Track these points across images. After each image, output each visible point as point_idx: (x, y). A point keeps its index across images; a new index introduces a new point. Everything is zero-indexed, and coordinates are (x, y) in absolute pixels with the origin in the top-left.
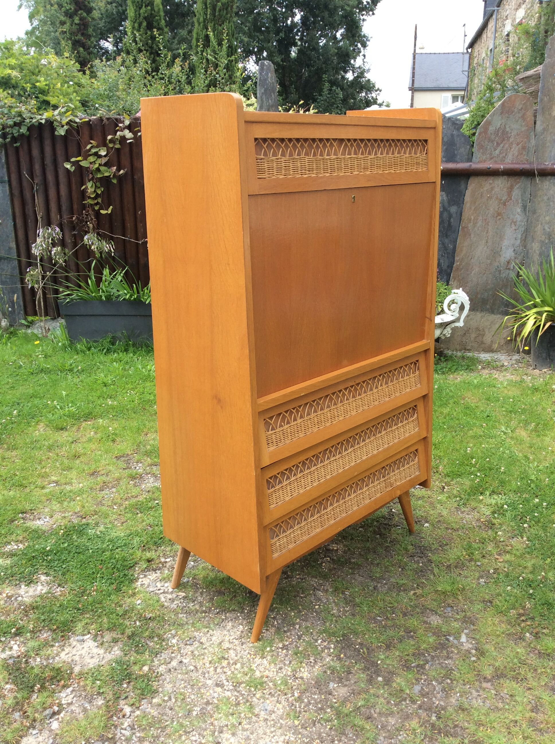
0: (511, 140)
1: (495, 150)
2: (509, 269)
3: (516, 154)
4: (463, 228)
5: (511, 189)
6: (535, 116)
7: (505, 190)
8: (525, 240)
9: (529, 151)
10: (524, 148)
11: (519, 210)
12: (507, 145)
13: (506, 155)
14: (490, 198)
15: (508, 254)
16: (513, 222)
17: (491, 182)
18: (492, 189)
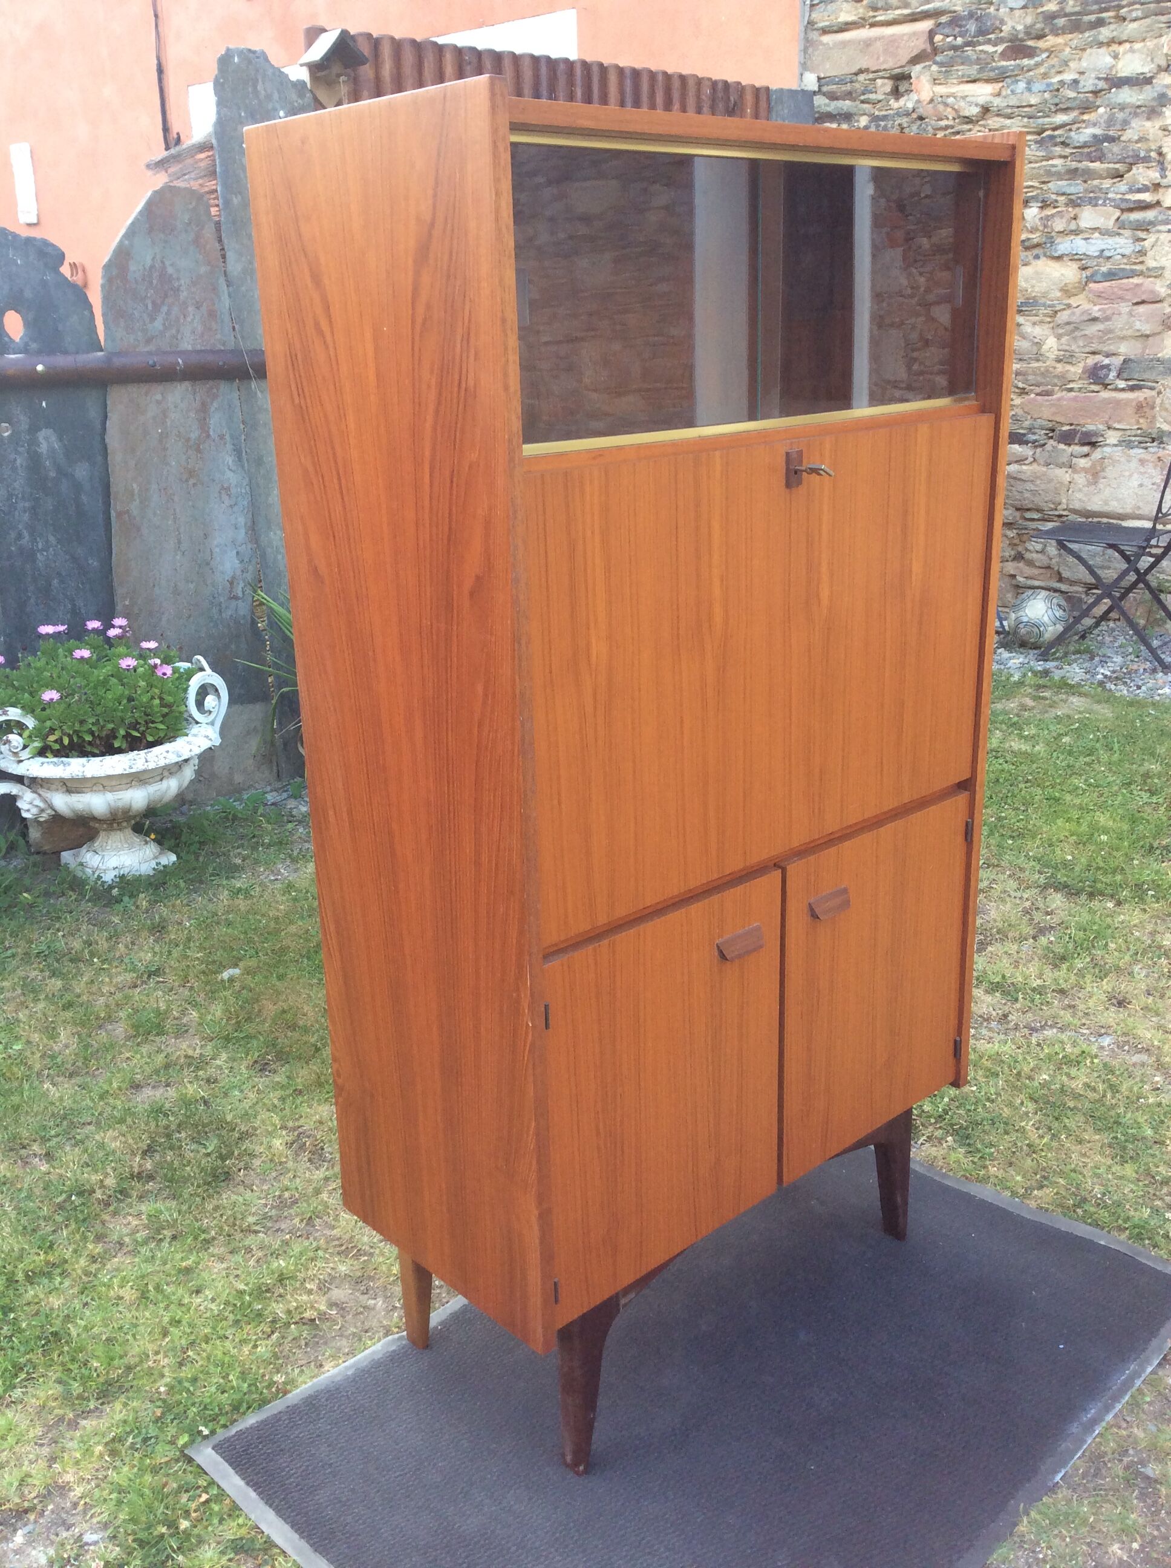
0: (184, 295)
1: (153, 319)
2: (236, 598)
3: (200, 328)
4: (119, 515)
5: (204, 408)
6: (220, 241)
7: (192, 415)
8: (253, 530)
9: (222, 321)
10: (212, 314)
11: (230, 460)
12: (175, 310)
13: (178, 331)
14: (163, 437)
15: (228, 564)
16: (223, 488)
17: (159, 397)
18: (165, 413)
